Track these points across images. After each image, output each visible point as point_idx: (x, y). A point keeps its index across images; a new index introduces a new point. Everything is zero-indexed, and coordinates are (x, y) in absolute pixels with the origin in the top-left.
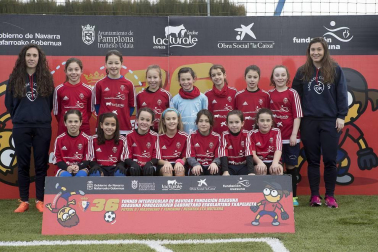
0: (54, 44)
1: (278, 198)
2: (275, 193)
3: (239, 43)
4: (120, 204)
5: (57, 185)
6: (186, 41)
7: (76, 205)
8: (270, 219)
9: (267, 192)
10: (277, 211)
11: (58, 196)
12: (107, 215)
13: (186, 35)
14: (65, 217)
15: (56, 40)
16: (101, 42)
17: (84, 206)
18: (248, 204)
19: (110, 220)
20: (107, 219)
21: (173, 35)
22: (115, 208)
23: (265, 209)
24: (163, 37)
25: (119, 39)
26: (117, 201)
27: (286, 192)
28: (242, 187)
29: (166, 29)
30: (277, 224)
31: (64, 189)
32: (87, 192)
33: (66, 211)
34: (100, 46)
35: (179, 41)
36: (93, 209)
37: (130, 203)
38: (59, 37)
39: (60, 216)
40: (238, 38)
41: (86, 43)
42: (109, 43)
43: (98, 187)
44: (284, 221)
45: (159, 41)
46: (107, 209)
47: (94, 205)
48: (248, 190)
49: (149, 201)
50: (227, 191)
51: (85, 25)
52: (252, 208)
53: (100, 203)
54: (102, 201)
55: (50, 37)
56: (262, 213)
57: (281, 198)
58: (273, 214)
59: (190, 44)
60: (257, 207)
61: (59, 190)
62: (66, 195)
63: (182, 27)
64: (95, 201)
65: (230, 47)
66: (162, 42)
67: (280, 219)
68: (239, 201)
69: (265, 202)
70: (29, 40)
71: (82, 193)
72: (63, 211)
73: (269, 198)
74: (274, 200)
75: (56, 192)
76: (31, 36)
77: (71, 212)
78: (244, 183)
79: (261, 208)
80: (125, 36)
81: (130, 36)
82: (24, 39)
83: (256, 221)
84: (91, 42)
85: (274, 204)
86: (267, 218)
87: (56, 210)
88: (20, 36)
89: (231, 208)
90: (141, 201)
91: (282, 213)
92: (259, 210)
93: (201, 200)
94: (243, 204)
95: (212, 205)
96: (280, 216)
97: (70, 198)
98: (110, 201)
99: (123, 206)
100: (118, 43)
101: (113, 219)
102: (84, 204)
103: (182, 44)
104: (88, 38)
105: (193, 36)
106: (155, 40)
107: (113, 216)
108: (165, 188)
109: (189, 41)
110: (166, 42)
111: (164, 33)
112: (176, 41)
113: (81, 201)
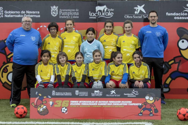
0: (36, 16)
1: (153, 101)
2: (151, 99)
3: (137, 15)
4: (69, 103)
5: (37, 93)
7: (47, 104)
9: (147, 98)
10: (152, 108)
11: (37, 98)
12: (63, 109)
13: (107, 11)
14: (41, 110)
15: (37, 14)
16: (61, 15)
17: (51, 104)
18: (137, 104)
19: (65, 112)
20: (63, 111)
21: (100, 11)
22: (67, 106)
23: (146, 107)
24: (95, 12)
25: (71, 14)
26: (68, 101)
27: (158, 98)
28: (134, 95)
30: (152, 115)
31: (40, 95)
32: (52, 97)
33: (42, 107)
34: (60, 17)
35: (103, 14)
36: (55, 106)
37: (74, 103)
38: (39, 13)
39: (38, 110)
40: (136, 12)
41: (53, 15)
42: (65, 16)
43: (58, 94)
44: (156, 114)
45: (93, 14)
46: (62, 106)
47: (56, 104)
48: (137, 97)
49: (85, 102)
50: (126, 97)
51: (53, 6)
52: (139, 106)
53: (59, 102)
54: (60, 101)
55: (34, 12)
56: (144, 109)
57: (155, 101)
58: (150, 110)
59: (109, 16)
60: (142, 106)
61: (38, 95)
62: (41, 98)
63: (105, 6)
64: (57, 101)
65: (132, 17)
66: (94, 15)
67: (153, 113)
68: (132, 103)
69: (146, 103)
70: (23, 14)
71: (50, 97)
72: (40, 107)
73: (148, 102)
74: (151, 102)
75: (36, 96)
76: (24, 12)
77: (44, 107)
78: (135, 93)
79: (144, 106)
80: (74, 12)
81: (77, 12)
82: (21, 14)
83: (141, 113)
84: (56, 15)
85: (151, 105)
86: (147, 112)
87: (36, 106)
88: (18, 12)
89: (128, 106)
90: (80, 102)
91: (155, 110)
92: (143, 108)
93: (112, 102)
94: (134, 104)
95: (118, 104)
96: (153, 111)
97: (44, 100)
98: (64, 101)
99: (71, 104)
100: (70, 15)
101: (66, 111)
102: (51, 103)
103: (105, 16)
104: (54, 13)
105: (111, 12)
106: (90, 14)
107: (66, 109)
108: (93, 95)
109: (109, 14)
110: (96, 15)
111: (95, 10)
112: (102, 14)
113: (49, 101)
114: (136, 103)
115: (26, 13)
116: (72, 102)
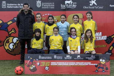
1: (105, 62)
2: (104, 61)
3: (91, 6)
4: (50, 64)
5: (29, 57)
6: (72, 6)
7: (35, 64)
8: (102, 70)
9: (101, 60)
10: (104, 67)
11: (29, 61)
12: (46, 68)
13: (72, 4)
14: (32, 68)
16: (43, 6)
17: (38, 65)
18: (94, 64)
19: (47, 69)
20: (46, 69)
21: (68, 4)
22: (49, 65)
25: (49, 5)
26: (49, 63)
27: (108, 60)
28: (93, 58)
29: (66, 2)
30: (104, 71)
31: (31, 58)
32: (39, 60)
33: (32, 66)
34: (43, 8)
35: (70, 6)
36: (41, 65)
39: (30, 68)
40: (91, 5)
41: (38, 7)
42: (46, 7)
43: (43, 58)
44: (106, 71)
45: (63, 6)
46: (46, 66)
47: (42, 64)
48: (94, 59)
49: (60, 63)
50: (87, 59)
52: (96, 66)
54: (44, 63)
57: (106, 62)
60: (97, 66)
62: (32, 61)
63: (71, 1)
64: (42, 63)
65: (88, 8)
66: (64, 6)
68: (91, 63)
69: (100, 64)
70: (19, 6)
71: (37, 60)
73: (102, 63)
75: (28, 59)
76: (19, 5)
77: (34, 66)
78: (93, 57)
79: (99, 66)
80: (51, 4)
81: (53, 4)
82: (17, 6)
83: (97, 70)
84: (40, 7)
85: (103, 65)
87: (29, 66)
89: (88, 66)
90: (57, 63)
91: (106, 68)
92: (98, 67)
93: (78, 63)
94: (93, 64)
95: (82, 64)
96: (105, 69)
97: (33, 62)
98: (47, 63)
99: (51, 64)
100: (49, 7)
101: (48, 69)
102: (38, 64)
103: (71, 7)
104: (39, 5)
105: (75, 4)
106: (62, 6)
107: (48, 68)
108: (65, 58)
109: (73, 6)
110: (65, 6)
112: (69, 6)
113: (37, 63)
115: (20, 5)
116: (52, 63)
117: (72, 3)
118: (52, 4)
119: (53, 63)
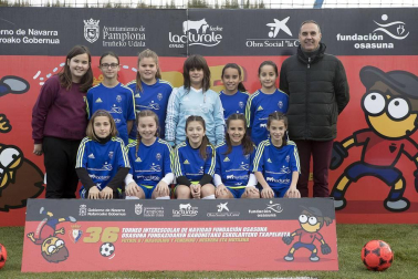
0: (51, 42)
1: (318, 227)
2: (313, 220)
3: (272, 40)
4: (120, 233)
5: (42, 209)
6: (208, 38)
8: (308, 253)
9: (303, 219)
10: (316, 243)
11: (42, 222)
12: (104, 247)
13: (208, 31)
14: (51, 250)
15: (53, 37)
16: (107, 40)
17: (75, 237)
18: (280, 234)
19: (108, 253)
20: (103, 252)
21: (193, 31)
22: (113, 240)
23: (300, 241)
24: (181, 33)
25: (129, 37)
26: (117, 229)
27: (327, 219)
28: (273, 212)
29: (185, 24)
30: (316, 259)
31: (50, 214)
32: (79, 219)
33: (53, 242)
34: (104, 44)
35: (200, 38)
36: (86, 240)
37: (132, 233)
38: (56, 33)
39: (44, 249)
40: (271, 34)
41: (89, 40)
42: (116, 41)
43: (93, 212)
44: (325, 256)
45: (176, 39)
46: (103, 240)
47: (88, 235)
48: (279, 217)
49: (156, 230)
50: (254, 217)
51: (88, 19)
52: (284, 239)
53: (95, 232)
54: (98, 230)
55: (45, 33)
56: (297, 246)
57: (321, 227)
58: (311, 247)
59: (213, 43)
60: (291, 238)
61: (44, 215)
62: (52, 223)
63: (203, 21)
64: (89, 230)
65: (261, 45)
66: (180, 39)
67: (320, 254)
68: (269, 231)
69: (300, 232)
70: (21, 37)
71: (73, 219)
72: (49, 242)
73: (306, 227)
74: (313, 229)
75: (40, 218)
76: (23, 33)
77: (59, 243)
78: (275, 208)
79: (297, 239)
80: (135, 33)
81: (141, 33)
82: (15, 36)
83: (290, 255)
84: (94, 40)
85: (313, 235)
86: (304, 252)
87: (39, 241)
88: (10, 32)
89: (258, 239)
90: (146, 230)
91: (322, 246)
92: (293, 242)
93: (221, 229)
94: (273, 234)
95: (235, 235)
96: (320, 249)
97: (58, 226)
98: (108, 230)
99: (123, 236)
100: (126, 41)
101: (111, 252)
102: (75, 233)
103: (204, 41)
104: (90, 34)
105: (216, 33)
106: (171, 38)
107: (112, 248)
108: (176, 214)
109: (212, 38)
110: (184, 39)
111: (182, 28)
112: (196, 38)
113: (71, 229)
114: (277, 231)
115: (27, 35)
116: (127, 230)
117: (208, 29)
118: (138, 32)
119: (130, 230)
